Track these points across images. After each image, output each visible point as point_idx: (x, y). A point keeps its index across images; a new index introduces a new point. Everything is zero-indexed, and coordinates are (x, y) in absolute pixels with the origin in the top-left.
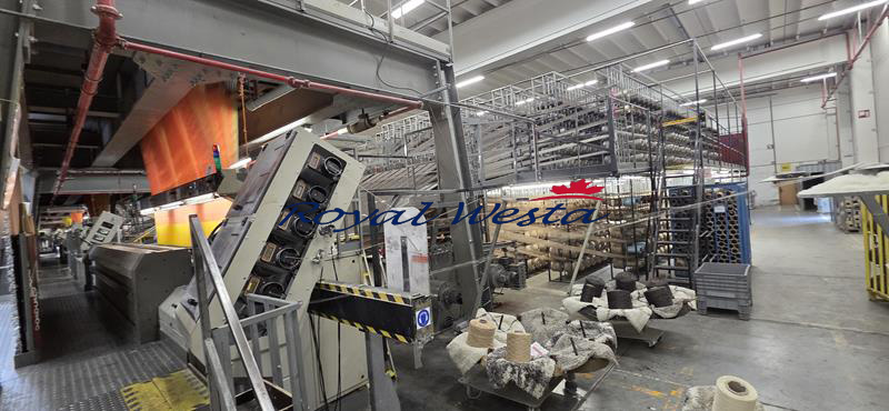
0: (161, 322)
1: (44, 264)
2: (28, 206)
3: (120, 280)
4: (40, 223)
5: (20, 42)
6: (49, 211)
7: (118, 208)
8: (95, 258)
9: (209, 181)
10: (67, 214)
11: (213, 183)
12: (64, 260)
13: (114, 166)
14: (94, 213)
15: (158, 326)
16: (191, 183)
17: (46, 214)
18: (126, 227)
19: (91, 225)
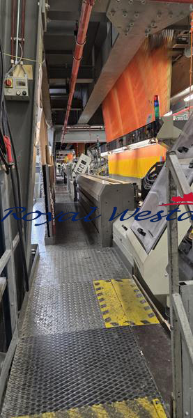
0: (114, 235)
1: (58, 182)
2: (50, 148)
3: (91, 200)
4: (57, 159)
5: (40, 9)
6: (60, 153)
7: (88, 152)
8: (79, 183)
9: (149, 129)
10: (67, 155)
11: (152, 130)
12: (65, 181)
13: (88, 124)
14: (78, 155)
15: (112, 238)
16: (134, 132)
17: (58, 155)
18: (92, 165)
19: (76, 162)
